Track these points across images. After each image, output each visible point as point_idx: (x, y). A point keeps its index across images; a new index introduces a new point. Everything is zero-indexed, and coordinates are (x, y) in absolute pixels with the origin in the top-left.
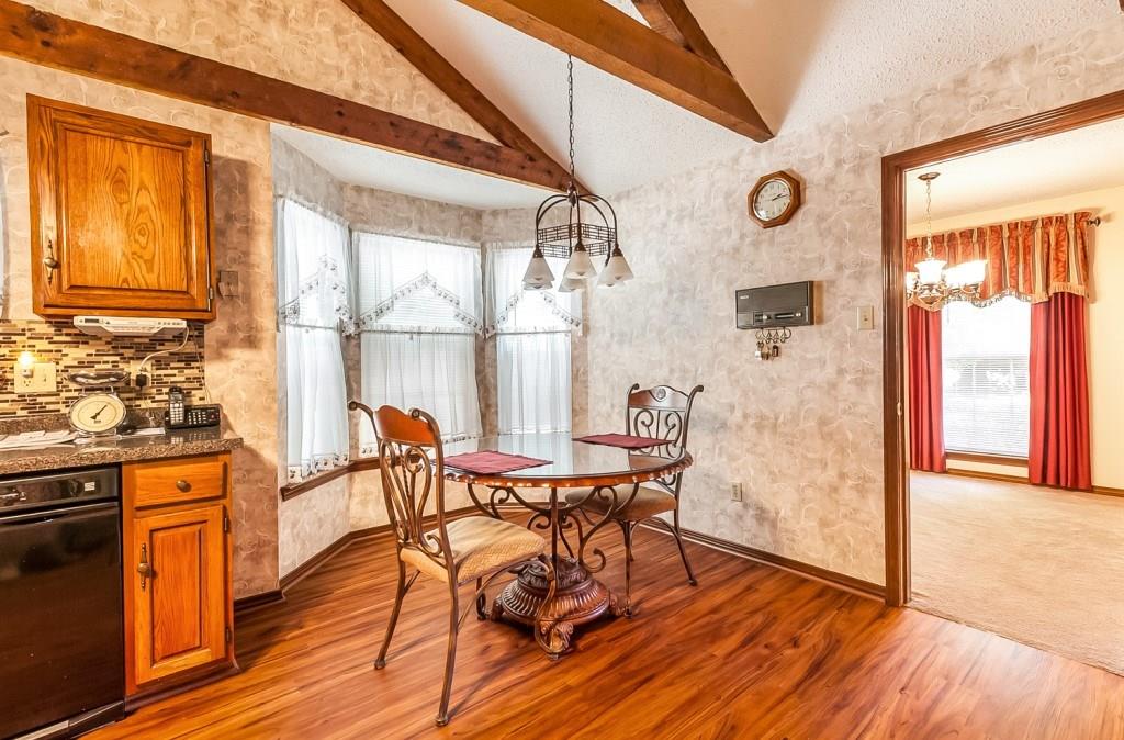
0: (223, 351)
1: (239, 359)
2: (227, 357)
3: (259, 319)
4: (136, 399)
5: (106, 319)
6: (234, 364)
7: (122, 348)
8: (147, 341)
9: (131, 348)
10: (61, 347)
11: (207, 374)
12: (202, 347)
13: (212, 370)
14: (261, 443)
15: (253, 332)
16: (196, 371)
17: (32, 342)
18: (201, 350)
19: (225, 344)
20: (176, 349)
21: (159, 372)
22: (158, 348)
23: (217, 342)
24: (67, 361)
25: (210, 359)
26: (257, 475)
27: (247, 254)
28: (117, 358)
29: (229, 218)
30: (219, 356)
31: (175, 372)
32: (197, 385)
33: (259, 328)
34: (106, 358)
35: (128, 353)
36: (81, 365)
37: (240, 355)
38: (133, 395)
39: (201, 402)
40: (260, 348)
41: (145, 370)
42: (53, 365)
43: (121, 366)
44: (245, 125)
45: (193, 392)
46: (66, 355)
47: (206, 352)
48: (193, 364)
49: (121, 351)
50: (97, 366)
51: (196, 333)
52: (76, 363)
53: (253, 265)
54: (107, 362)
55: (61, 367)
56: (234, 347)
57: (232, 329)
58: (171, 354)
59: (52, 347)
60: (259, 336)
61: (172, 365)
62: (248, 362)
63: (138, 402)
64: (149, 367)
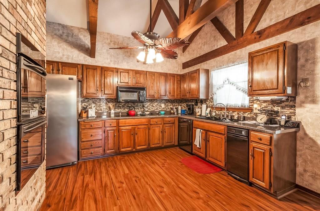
0: (303, 105)
1: (308, 107)
2: (304, 106)
3: (317, 93)
4: (276, 117)
5: (259, 97)
6: (306, 109)
7: (274, 103)
8: (279, 101)
9: (276, 103)
10: (261, 103)
11: (296, 111)
12: (295, 103)
13: (298, 110)
14: (317, 138)
15: (315, 98)
16: (293, 110)
17: (257, 102)
18: (295, 104)
19: (303, 102)
20: (287, 103)
21: (283, 110)
22: (282, 103)
23: (300, 101)
24: (262, 106)
25: (298, 107)
26: (314, 149)
27: (313, 71)
28: (272, 106)
29: (307, 60)
30: (301, 106)
31: (287, 110)
32: (293, 115)
33: (317, 96)
34: (270, 106)
35: (275, 104)
36: (265, 107)
37: (309, 106)
38: (276, 116)
39: (294, 120)
40: (318, 104)
41: (279, 109)
42: (260, 107)
43: (273, 108)
44: (315, 25)
45: (292, 117)
46: (262, 105)
47: (296, 105)
48: (292, 108)
49: (273, 104)
50: (268, 108)
51: (293, 99)
52: (264, 107)
53: (316, 74)
54: (270, 107)
55: (261, 108)
56: (307, 103)
57: (306, 97)
58: (286, 105)
59: (260, 103)
60: (317, 99)
61: (286, 108)
62: (312, 109)
63: (277, 118)
64: (280, 109)
